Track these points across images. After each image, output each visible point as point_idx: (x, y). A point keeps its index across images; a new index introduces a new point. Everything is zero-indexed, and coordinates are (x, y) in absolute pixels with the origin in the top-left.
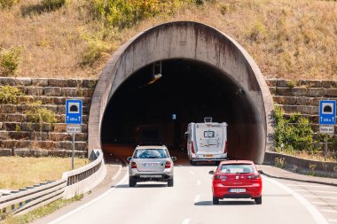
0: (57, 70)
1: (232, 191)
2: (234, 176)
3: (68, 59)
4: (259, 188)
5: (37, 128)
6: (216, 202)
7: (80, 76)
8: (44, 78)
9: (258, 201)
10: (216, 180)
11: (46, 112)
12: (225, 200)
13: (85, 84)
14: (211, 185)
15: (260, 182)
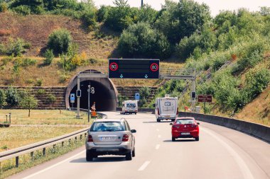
0: (53, 84)
1: (182, 134)
2: (183, 126)
3: (56, 81)
4: (197, 133)
5: (51, 101)
6: (173, 140)
7: (61, 86)
8: (51, 87)
9: (197, 139)
10: (174, 128)
11: (53, 97)
12: (179, 139)
13: (63, 88)
14: (171, 130)
15: (198, 129)
